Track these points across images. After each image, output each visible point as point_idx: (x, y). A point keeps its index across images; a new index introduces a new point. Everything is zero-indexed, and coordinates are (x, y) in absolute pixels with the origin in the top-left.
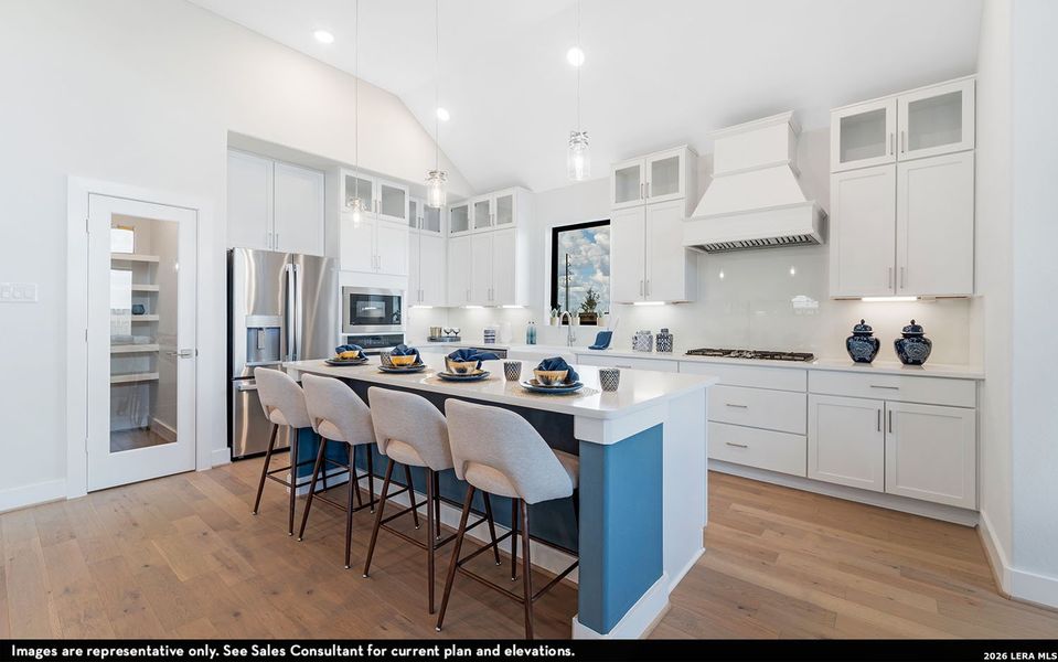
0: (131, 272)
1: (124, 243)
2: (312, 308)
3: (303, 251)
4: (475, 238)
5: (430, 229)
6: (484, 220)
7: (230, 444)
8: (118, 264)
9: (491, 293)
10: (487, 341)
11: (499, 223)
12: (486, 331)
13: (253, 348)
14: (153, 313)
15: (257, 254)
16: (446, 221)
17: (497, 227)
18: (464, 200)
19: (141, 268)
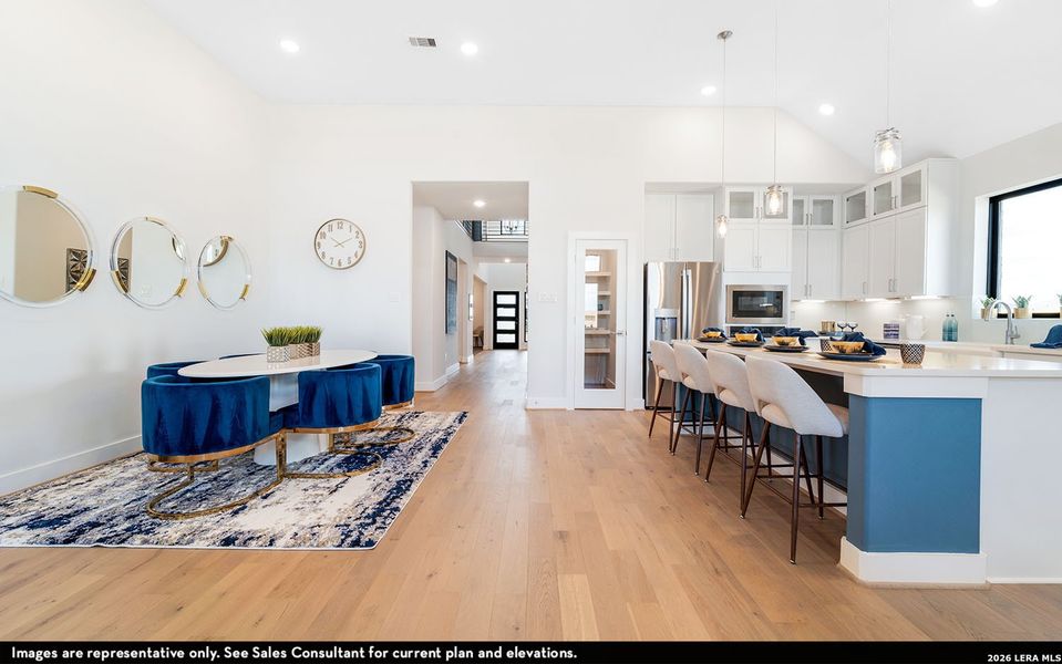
0: (596, 285)
1: (593, 265)
2: (705, 306)
3: (698, 259)
4: (876, 225)
5: (824, 223)
6: (885, 204)
7: (644, 397)
8: (589, 279)
9: (892, 285)
10: (886, 336)
11: (903, 205)
12: (886, 326)
13: (660, 333)
14: (607, 309)
15: (666, 264)
16: (840, 211)
17: (900, 209)
18: (863, 185)
19: (603, 280)
